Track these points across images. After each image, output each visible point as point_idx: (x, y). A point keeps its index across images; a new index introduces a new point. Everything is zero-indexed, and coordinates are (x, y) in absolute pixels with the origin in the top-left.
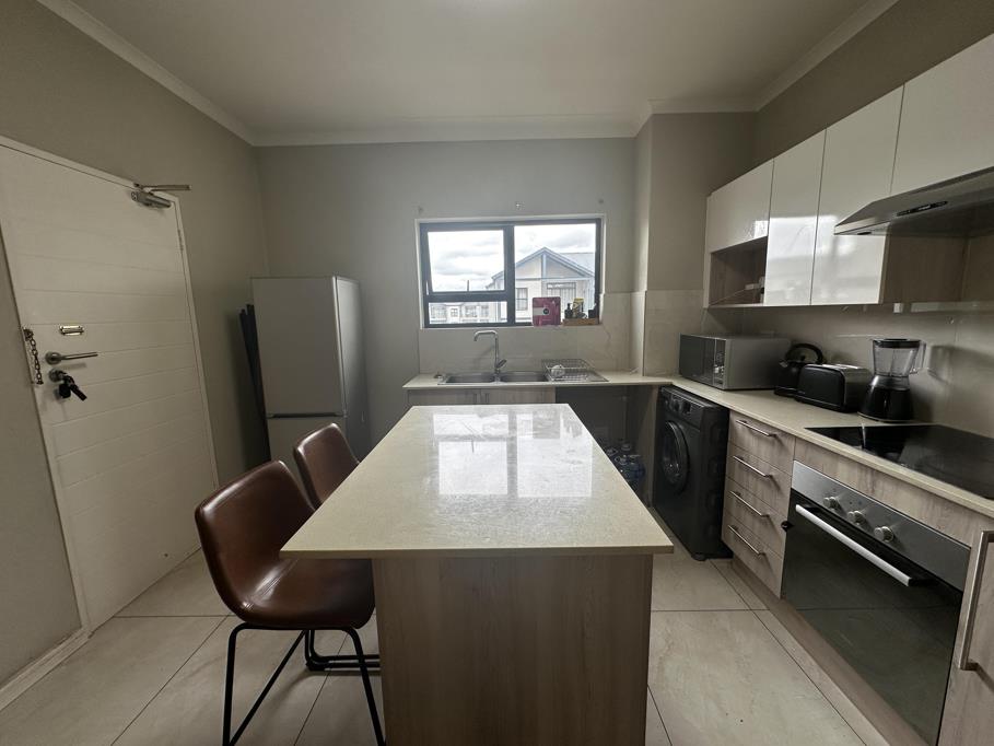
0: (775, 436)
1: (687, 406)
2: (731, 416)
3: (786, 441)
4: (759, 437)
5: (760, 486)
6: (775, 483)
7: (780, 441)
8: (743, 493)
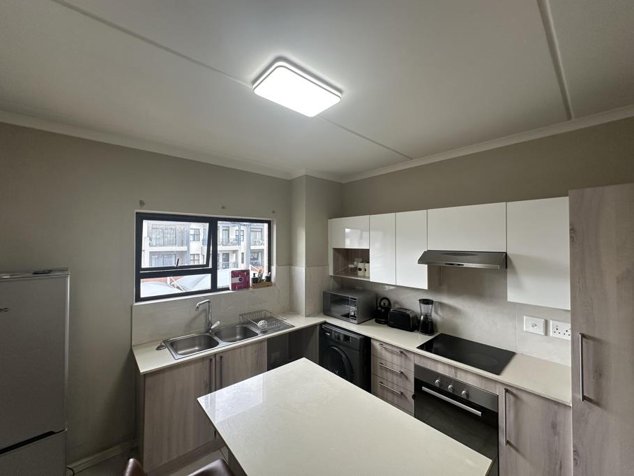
0: (402, 352)
1: (347, 338)
2: (372, 341)
3: (409, 355)
4: (392, 352)
5: (395, 378)
6: (405, 376)
7: (405, 355)
8: (384, 382)
